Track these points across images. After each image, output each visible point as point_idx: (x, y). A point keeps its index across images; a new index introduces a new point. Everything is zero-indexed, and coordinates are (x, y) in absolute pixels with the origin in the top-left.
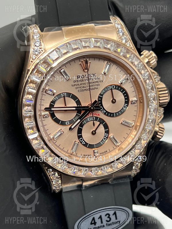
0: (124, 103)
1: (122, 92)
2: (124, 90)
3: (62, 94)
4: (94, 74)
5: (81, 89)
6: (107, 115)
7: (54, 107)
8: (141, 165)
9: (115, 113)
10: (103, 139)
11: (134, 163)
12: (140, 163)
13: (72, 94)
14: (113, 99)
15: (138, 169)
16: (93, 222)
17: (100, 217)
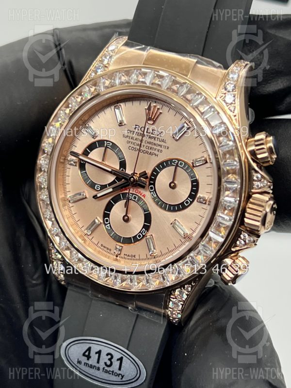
0: (188, 196)
1: (191, 177)
2: (194, 176)
3: (105, 142)
5: (134, 147)
7: (88, 155)
8: (184, 306)
9: (169, 205)
10: (136, 235)
11: (172, 296)
12: (183, 303)
13: (119, 148)
14: (173, 182)
15: (178, 312)
16: (87, 354)
17: (99, 353)
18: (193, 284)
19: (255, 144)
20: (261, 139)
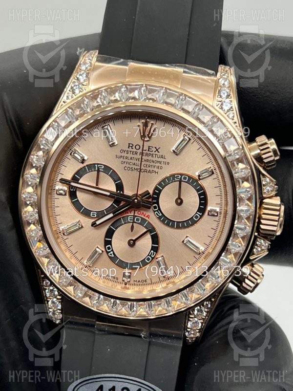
0: (196, 210)
1: (198, 191)
2: (202, 188)
3: (96, 165)
4: (157, 148)
5: (130, 166)
6: (163, 222)
7: (78, 181)
8: (204, 325)
9: (177, 222)
10: (145, 259)
11: (191, 316)
12: (202, 321)
13: (113, 170)
14: (179, 198)
15: (197, 331)
17: (113, 389)
18: (213, 300)
19: (259, 149)
20: (266, 144)
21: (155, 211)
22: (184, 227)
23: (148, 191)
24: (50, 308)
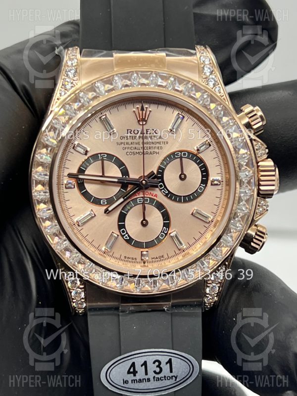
0: (200, 182)
1: (198, 164)
2: (202, 161)
3: (99, 155)
5: (132, 151)
6: (170, 198)
7: (84, 172)
8: (221, 289)
9: (183, 196)
10: (158, 236)
11: (209, 282)
12: (219, 285)
13: (116, 157)
14: (182, 173)
15: (215, 295)
16: (133, 371)
17: (145, 364)
18: (227, 263)
19: (248, 117)
20: (253, 111)
21: (161, 190)
22: (190, 200)
23: (152, 171)
24: (74, 299)
